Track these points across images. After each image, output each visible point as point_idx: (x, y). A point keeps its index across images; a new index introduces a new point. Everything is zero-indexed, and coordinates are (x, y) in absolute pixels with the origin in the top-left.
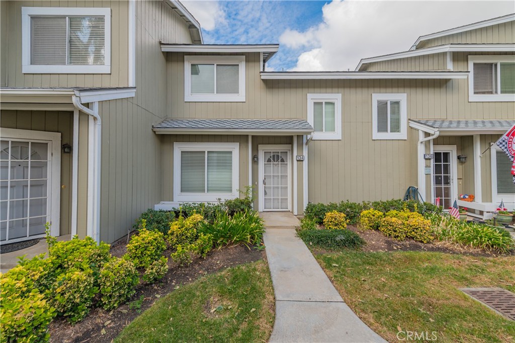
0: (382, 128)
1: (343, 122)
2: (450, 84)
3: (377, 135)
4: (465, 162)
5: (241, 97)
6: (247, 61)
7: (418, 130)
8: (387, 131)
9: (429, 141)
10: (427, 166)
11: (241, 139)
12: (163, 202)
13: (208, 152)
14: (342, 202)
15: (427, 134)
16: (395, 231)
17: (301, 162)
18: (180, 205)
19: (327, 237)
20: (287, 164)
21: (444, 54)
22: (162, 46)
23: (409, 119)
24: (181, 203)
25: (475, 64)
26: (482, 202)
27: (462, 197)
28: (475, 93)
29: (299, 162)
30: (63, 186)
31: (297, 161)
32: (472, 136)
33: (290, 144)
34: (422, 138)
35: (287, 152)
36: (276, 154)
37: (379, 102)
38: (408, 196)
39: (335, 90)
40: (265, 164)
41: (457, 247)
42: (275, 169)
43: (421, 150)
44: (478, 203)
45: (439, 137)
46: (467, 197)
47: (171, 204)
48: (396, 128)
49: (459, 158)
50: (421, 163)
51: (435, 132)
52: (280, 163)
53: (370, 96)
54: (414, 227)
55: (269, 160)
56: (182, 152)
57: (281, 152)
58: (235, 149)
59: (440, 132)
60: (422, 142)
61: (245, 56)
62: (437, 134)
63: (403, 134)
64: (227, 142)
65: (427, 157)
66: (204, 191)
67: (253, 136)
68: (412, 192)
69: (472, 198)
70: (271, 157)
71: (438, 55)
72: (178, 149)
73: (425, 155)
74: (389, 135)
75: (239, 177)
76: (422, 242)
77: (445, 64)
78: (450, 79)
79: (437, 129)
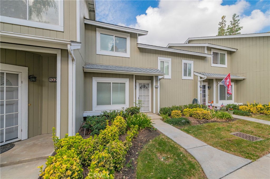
0: (185, 75)
1: (172, 71)
2: (206, 58)
3: (184, 78)
4: (210, 89)
5: (128, 55)
6: (131, 37)
7: (198, 76)
8: (187, 76)
9: (201, 81)
10: (201, 90)
11: (130, 76)
12: (86, 112)
13: (112, 83)
14: (173, 106)
15: (201, 78)
16: (199, 116)
17: (157, 89)
18: (102, 112)
19: (179, 121)
20: (149, 90)
21: (204, 47)
22: (85, 20)
23: (194, 72)
24: (103, 111)
25: (213, 52)
26: (216, 103)
27: (209, 102)
28: (213, 63)
29: (156, 89)
30: (29, 105)
31: (156, 88)
32: (213, 79)
33: (150, 80)
34: (199, 79)
35: (149, 84)
36: (144, 85)
37: (184, 63)
38: (193, 102)
39: (169, 56)
40: (139, 90)
41: (218, 120)
42: (144, 92)
43: (199, 84)
44: (214, 104)
45: (206, 79)
46: (211, 102)
47: (91, 112)
48: (190, 75)
49: (208, 87)
50: (199, 89)
51: (205, 77)
52: (146, 89)
53: (181, 61)
54: (205, 114)
55: (141, 88)
56: (97, 82)
57: (146, 84)
58: (127, 81)
59: (207, 77)
60: (199, 81)
61: (130, 34)
62: (206, 78)
63: (192, 78)
64: (123, 78)
65: (201, 87)
66: (111, 104)
67: (136, 76)
68: (195, 101)
69: (213, 102)
70: (142, 86)
71: (202, 47)
72: (95, 81)
73: (200, 86)
74: (187, 78)
75: (129, 96)
76: (208, 119)
77: (204, 51)
78: (206, 57)
79: (206, 76)
